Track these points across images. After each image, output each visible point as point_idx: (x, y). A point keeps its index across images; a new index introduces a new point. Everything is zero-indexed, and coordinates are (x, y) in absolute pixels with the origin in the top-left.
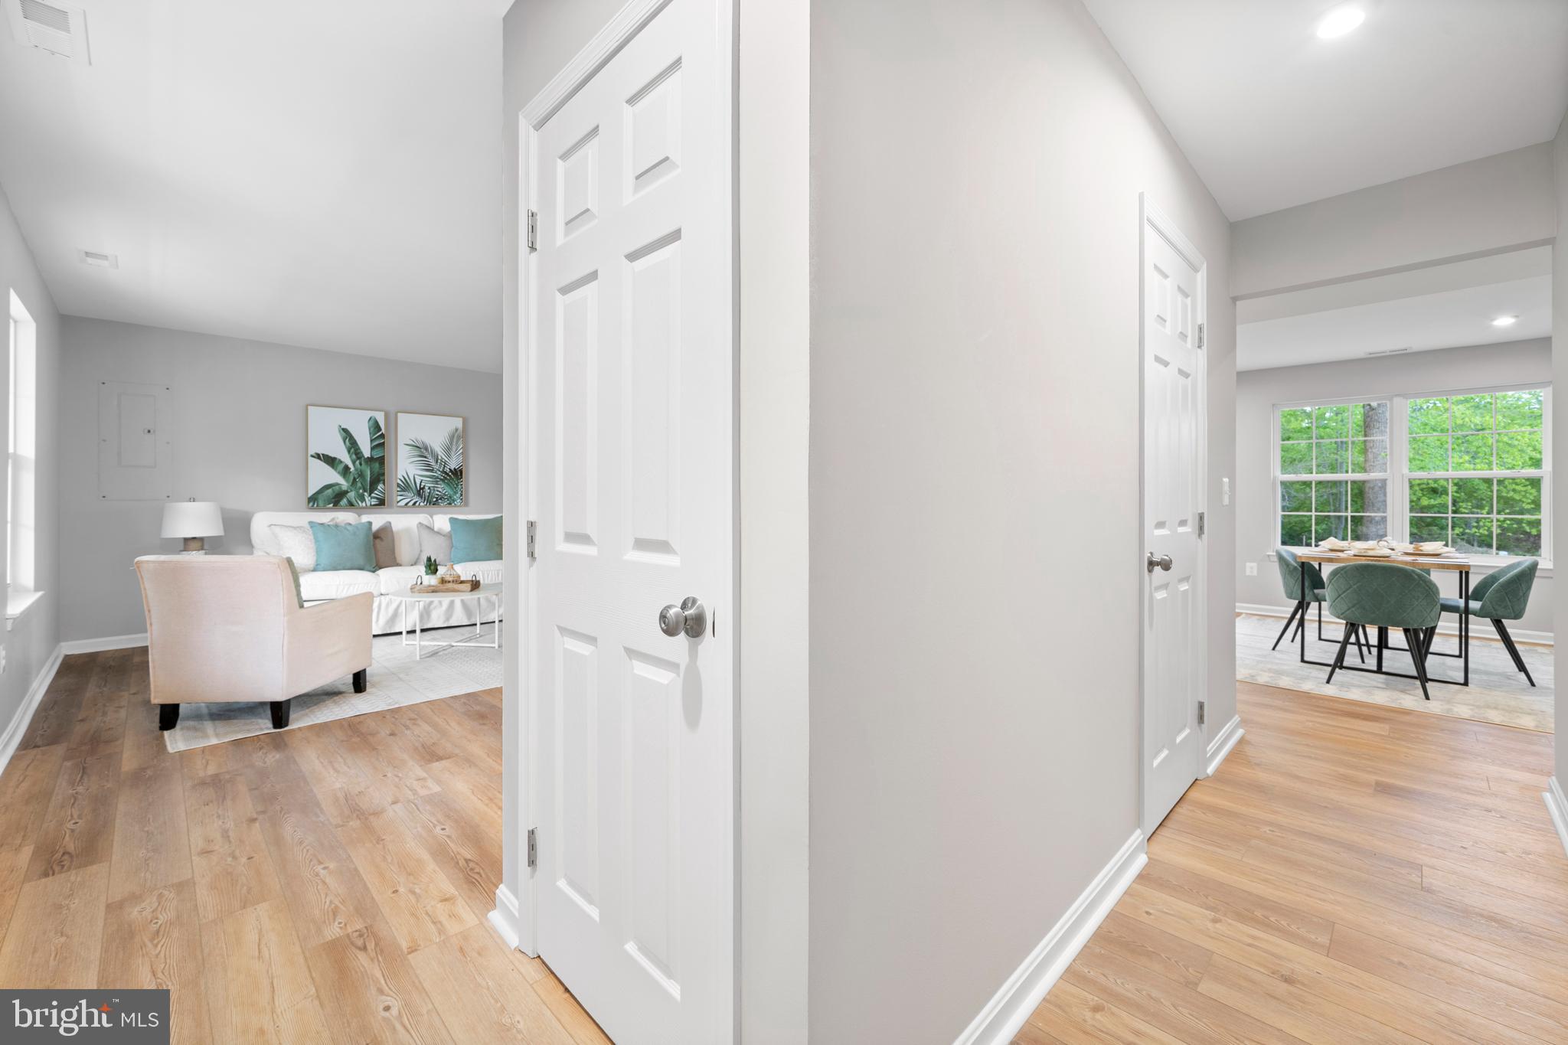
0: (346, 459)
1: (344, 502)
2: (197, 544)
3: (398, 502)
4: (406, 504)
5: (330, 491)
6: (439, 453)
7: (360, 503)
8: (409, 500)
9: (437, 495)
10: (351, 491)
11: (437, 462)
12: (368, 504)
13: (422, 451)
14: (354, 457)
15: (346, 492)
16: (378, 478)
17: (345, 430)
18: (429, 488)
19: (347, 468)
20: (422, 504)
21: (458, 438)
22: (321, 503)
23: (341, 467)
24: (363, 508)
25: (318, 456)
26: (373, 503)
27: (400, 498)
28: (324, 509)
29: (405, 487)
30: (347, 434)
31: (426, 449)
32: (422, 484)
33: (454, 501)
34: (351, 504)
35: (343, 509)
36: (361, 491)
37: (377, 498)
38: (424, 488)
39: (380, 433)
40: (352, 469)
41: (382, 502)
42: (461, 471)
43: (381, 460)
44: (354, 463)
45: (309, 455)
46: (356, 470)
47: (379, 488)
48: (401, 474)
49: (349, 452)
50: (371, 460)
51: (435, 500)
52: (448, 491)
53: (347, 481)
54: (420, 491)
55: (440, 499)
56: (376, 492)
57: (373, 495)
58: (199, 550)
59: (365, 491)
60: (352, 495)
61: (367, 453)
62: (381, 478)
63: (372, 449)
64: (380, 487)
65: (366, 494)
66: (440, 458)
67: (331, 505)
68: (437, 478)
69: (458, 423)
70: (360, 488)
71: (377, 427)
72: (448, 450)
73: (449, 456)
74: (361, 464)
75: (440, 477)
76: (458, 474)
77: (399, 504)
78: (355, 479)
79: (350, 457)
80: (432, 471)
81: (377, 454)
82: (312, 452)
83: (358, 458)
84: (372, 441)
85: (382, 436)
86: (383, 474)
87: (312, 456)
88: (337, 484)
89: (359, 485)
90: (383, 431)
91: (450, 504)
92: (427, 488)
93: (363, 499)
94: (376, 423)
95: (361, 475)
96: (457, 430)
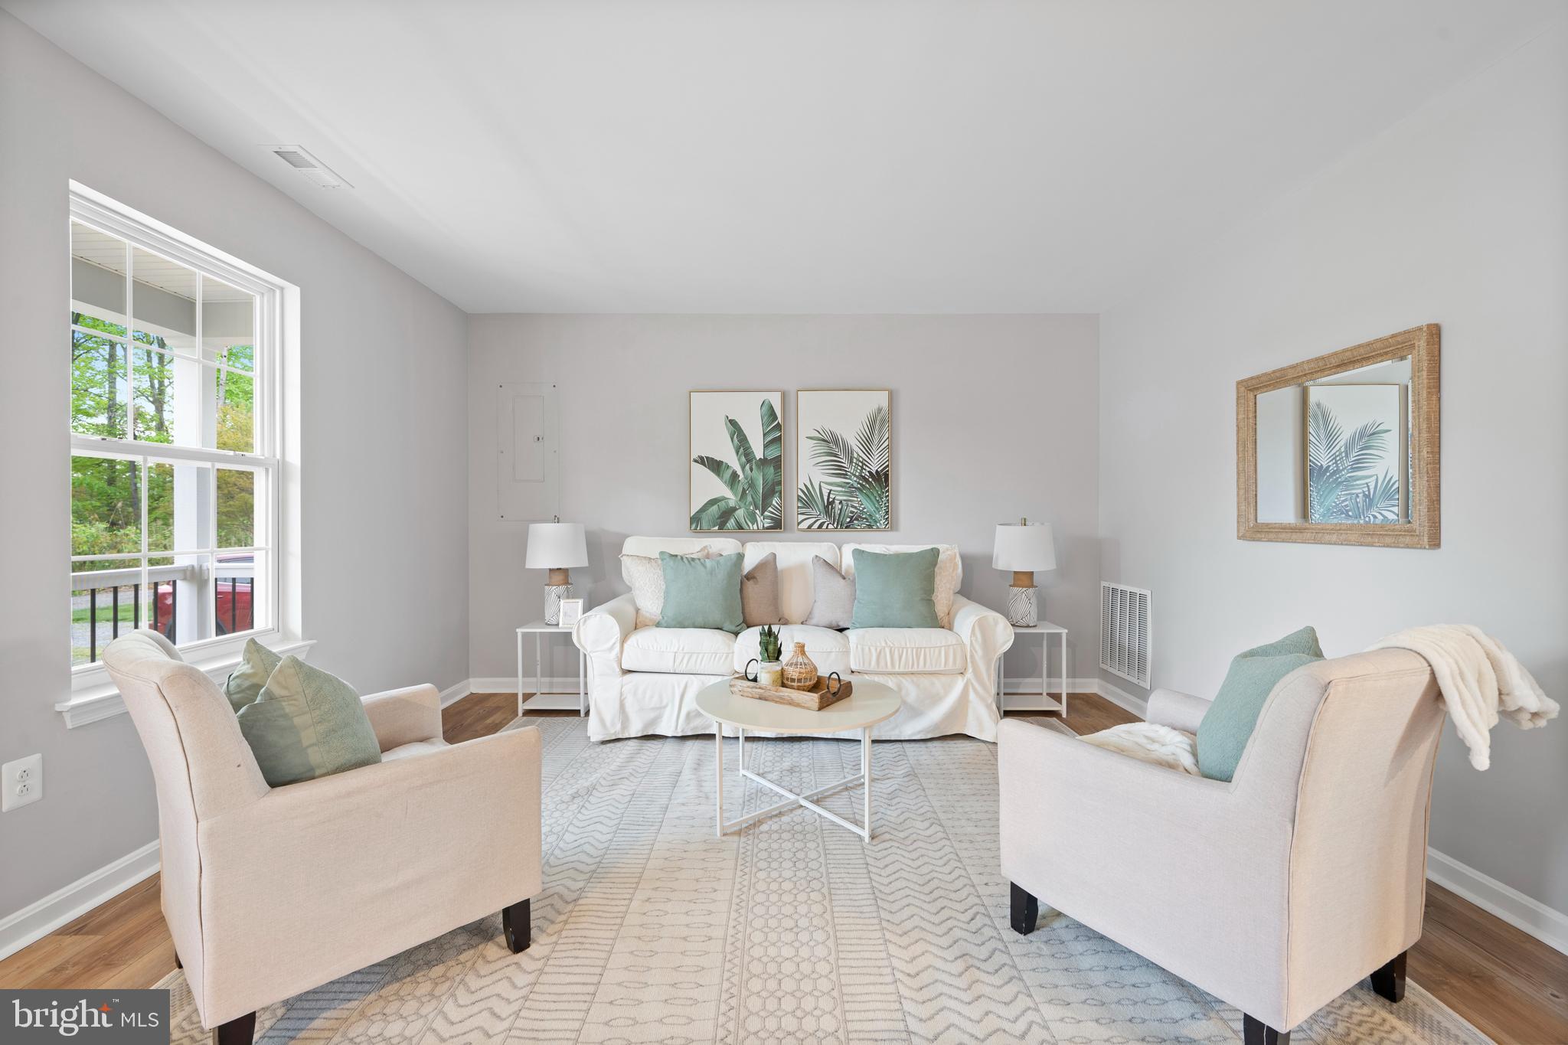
0: (734, 462)
1: (731, 523)
2: (558, 577)
3: (799, 524)
4: (810, 527)
5: (715, 507)
6: (856, 449)
7: (750, 525)
8: (814, 520)
9: (852, 512)
10: (740, 508)
11: (851, 462)
12: (761, 527)
13: (830, 443)
14: (743, 459)
15: (734, 509)
16: (773, 489)
17: (733, 423)
18: (841, 503)
19: (735, 475)
20: (830, 526)
21: (881, 424)
22: (705, 525)
23: (728, 475)
24: (754, 532)
25: (701, 460)
26: (766, 525)
27: (801, 517)
28: (707, 532)
29: (807, 501)
30: (735, 429)
31: (836, 443)
32: (831, 496)
33: (876, 522)
34: (740, 527)
35: (730, 532)
36: (752, 508)
37: (772, 518)
38: (833, 502)
39: (776, 422)
40: (741, 477)
41: (777, 525)
42: (886, 476)
43: (777, 463)
44: (743, 468)
45: (692, 459)
46: (746, 478)
47: (774, 503)
48: (803, 480)
49: (737, 453)
50: (764, 462)
51: (848, 520)
52: (868, 506)
53: (735, 494)
54: (827, 506)
55: (857, 519)
56: (770, 509)
57: (766, 513)
58: (559, 585)
59: (756, 507)
60: (740, 513)
61: (759, 453)
62: (777, 488)
63: (766, 446)
64: (775, 501)
65: (757, 511)
66: (855, 455)
67: (717, 528)
68: (852, 486)
69: (881, 399)
70: (750, 504)
71: (772, 415)
72: (867, 443)
73: (869, 452)
74: (751, 470)
75: (855, 485)
76: (882, 479)
77: (800, 527)
78: (744, 491)
79: (739, 460)
80: (844, 476)
81: (772, 453)
82: (694, 456)
83: (749, 461)
84: (764, 435)
85: (778, 427)
86: (779, 483)
87: (695, 461)
88: (724, 499)
89: (749, 499)
90: (779, 419)
91: (870, 526)
92: (837, 502)
93: (754, 521)
94: (771, 408)
95: (752, 484)
96: (880, 410)
